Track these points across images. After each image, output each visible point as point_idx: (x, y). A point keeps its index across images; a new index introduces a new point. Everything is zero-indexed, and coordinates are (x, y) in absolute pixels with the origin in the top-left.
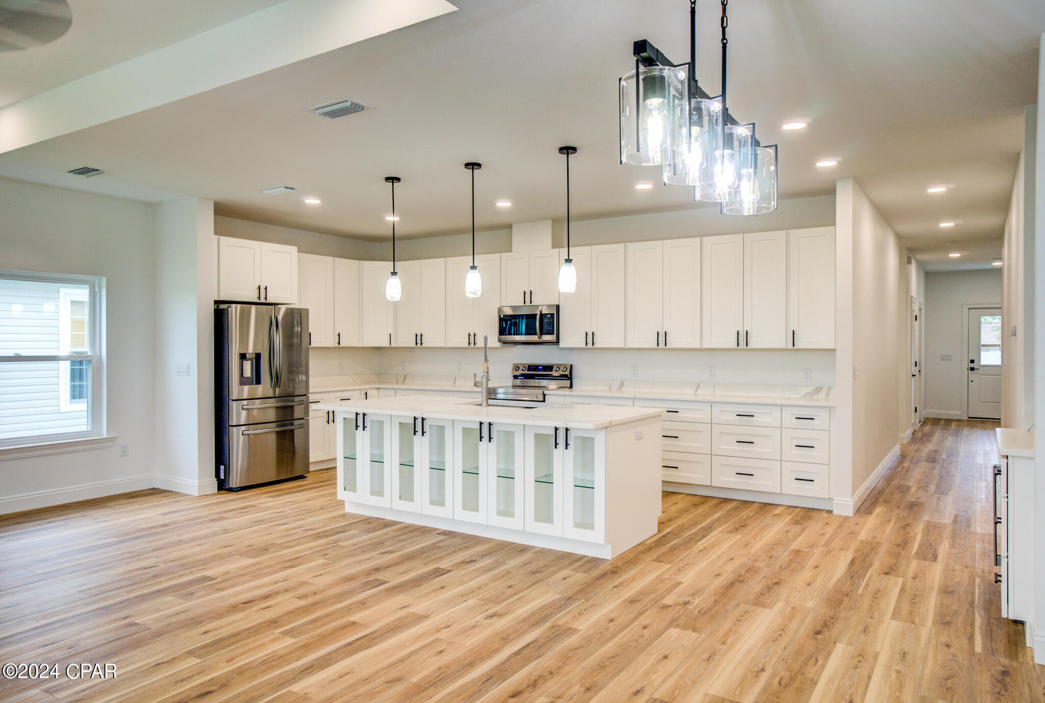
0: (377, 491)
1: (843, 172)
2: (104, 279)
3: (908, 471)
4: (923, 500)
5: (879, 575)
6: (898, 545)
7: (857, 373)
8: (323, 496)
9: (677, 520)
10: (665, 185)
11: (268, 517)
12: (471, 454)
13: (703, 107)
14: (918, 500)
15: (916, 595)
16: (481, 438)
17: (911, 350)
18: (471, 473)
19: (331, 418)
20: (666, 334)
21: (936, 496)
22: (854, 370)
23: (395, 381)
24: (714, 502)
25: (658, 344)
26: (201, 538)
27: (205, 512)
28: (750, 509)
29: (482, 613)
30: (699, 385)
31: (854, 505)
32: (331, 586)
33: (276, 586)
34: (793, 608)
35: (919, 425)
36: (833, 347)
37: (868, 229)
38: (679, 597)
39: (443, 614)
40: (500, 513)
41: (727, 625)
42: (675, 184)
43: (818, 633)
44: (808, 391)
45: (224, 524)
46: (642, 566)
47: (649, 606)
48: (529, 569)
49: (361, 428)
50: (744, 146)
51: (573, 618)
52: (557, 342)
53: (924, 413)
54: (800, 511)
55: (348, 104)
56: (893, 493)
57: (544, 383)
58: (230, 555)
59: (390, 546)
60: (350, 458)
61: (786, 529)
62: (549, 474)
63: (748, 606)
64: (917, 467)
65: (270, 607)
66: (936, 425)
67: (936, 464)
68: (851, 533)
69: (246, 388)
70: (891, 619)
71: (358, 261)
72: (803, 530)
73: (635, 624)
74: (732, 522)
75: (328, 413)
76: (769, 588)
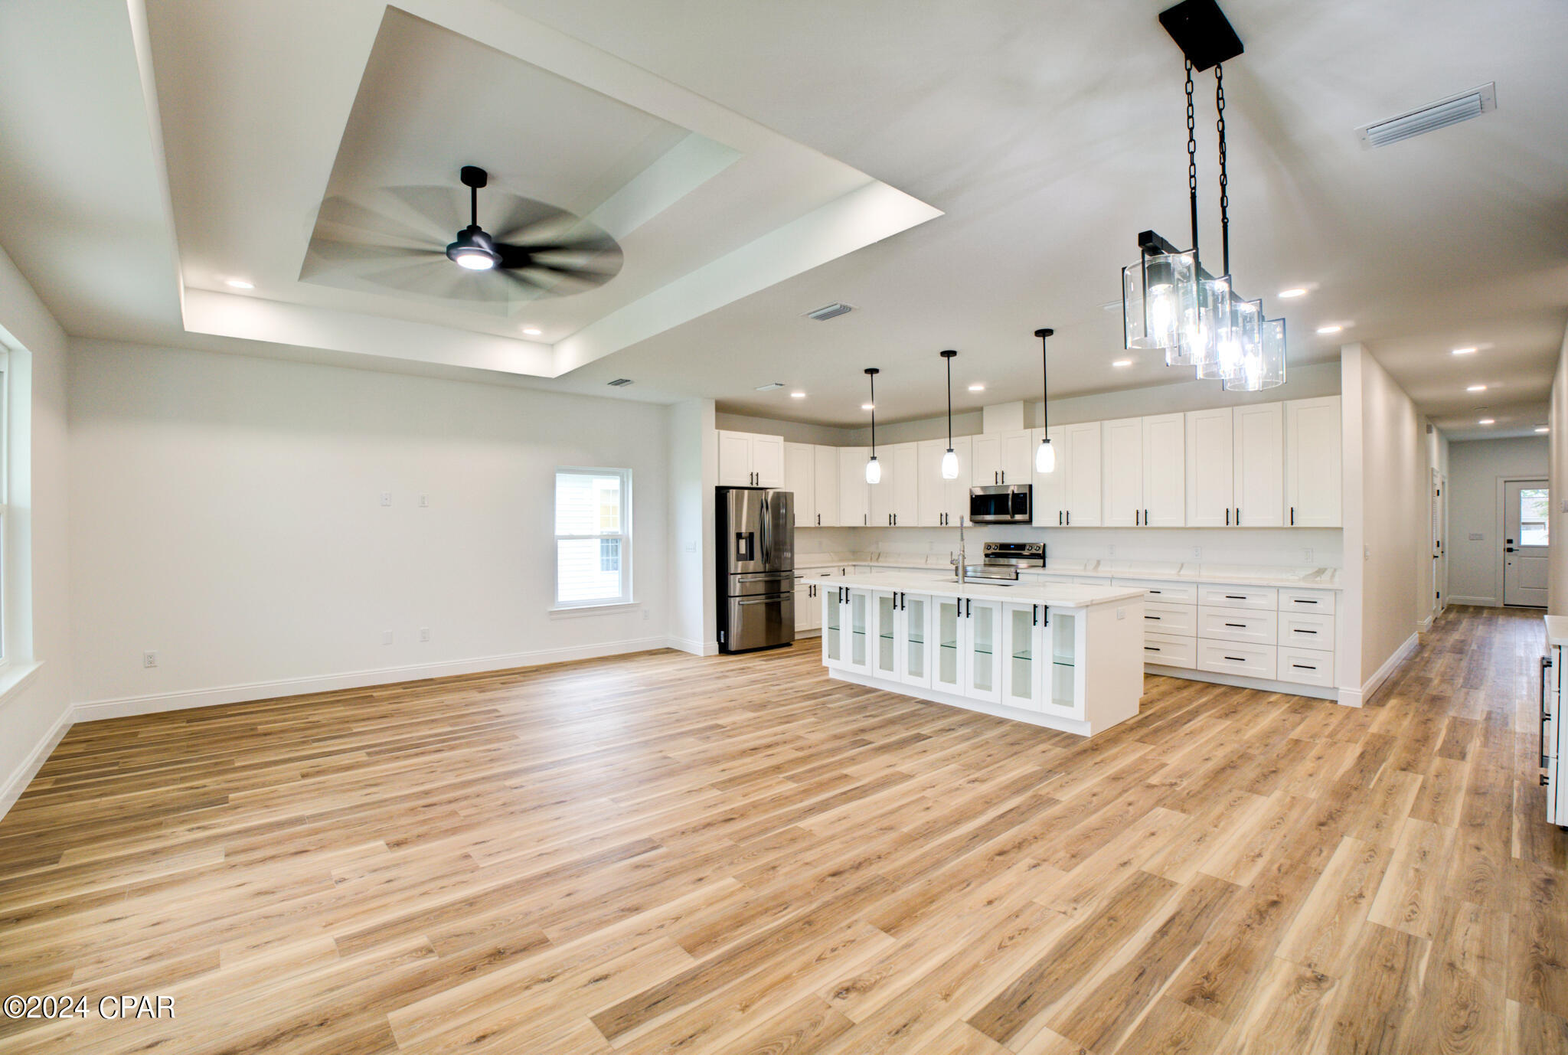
0: (860, 660)
1: (1349, 338)
2: (631, 470)
3: (1428, 662)
4: (1449, 693)
5: (1395, 770)
6: (1418, 741)
7: (1368, 553)
8: (808, 662)
9: (1158, 703)
10: (1167, 366)
11: (764, 677)
12: (949, 628)
13: (1207, 288)
14: (1442, 694)
15: (1439, 794)
16: (959, 613)
17: (1432, 529)
18: (949, 646)
19: (813, 592)
20: (1146, 513)
21: (1464, 690)
22: (1366, 549)
23: (869, 559)
24: (1199, 686)
25: (1138, 523)
26: (710, 692)
27: (711, 670)
28: (1240, 695)
29: (965, 777)
30: (1182, 565)
31: (1364, 697)
32: (823, 742)
33: (776, 738)
34: (1294, 798)
35: (1442, 611)
36: (1339, 525)
37: (1381, 396)
38: (1166, 778)
39: (928, 775)
40: (977, 686)
41: (1219, 809)
42: (1179, 364)
43: (1322, 824)
44: (1308, 573)
45: (728, 682)
46: (1124, 745)
47: (1133, 784)
48: (1008, 740)
49: (844, 601)
50: (1250, 321)
51: (1055, 790)
52: (1030, 521)
53: (1447, 598)
54: (1299, 700)
55: (838, 306)
56: (1410, 686)
57: (1013, 561)
58: (735, 708)
59: (873, 710)
60: (834, 628)
61: (1283, 718)
62: (1026, 651)
63: (1242, 792)
64: (1440, 658)
65: (772, 755)
66: (1463, 612)
67: (1464, 655)
68: (1359, 726)
69: (740, 563)
70: (1409, 816)
71: (834, 448)
72: (1303, 720)
73: (1120, 800)
74: (1221, 707)
75: (810, 587)
76: (1265, 776)
